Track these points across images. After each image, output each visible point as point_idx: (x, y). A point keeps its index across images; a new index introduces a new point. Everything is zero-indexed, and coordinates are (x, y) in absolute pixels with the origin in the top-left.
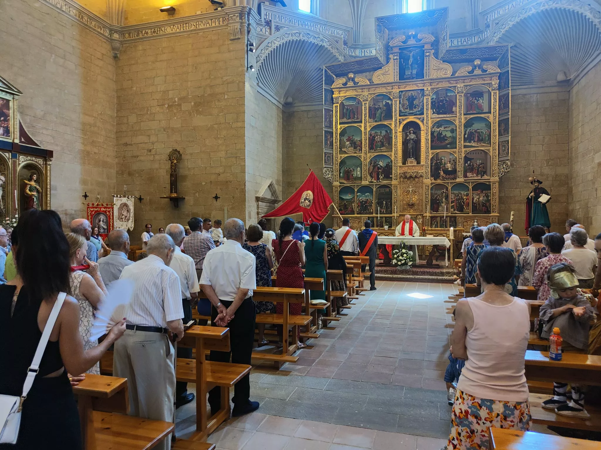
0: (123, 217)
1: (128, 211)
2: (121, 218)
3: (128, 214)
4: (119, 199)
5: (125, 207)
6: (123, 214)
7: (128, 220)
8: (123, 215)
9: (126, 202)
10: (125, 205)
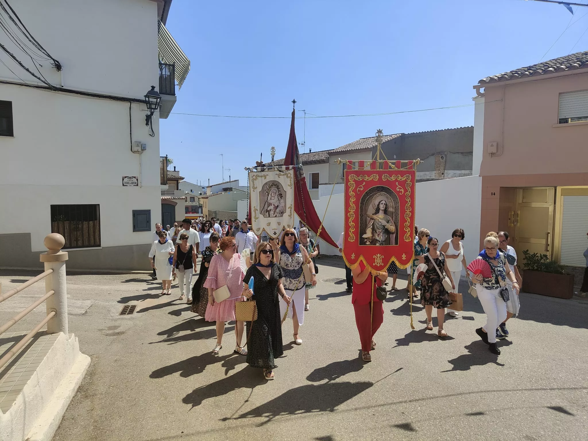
0: (272, 207)
1: (281, 195)
2: (267, 211)
3: (282, 201)
4: (259, 174)
5: (274, 189)
6: (271, 201)
7: (282, 213)
8: (270, 205)
9: (277, 179)
10: (276, 185)
